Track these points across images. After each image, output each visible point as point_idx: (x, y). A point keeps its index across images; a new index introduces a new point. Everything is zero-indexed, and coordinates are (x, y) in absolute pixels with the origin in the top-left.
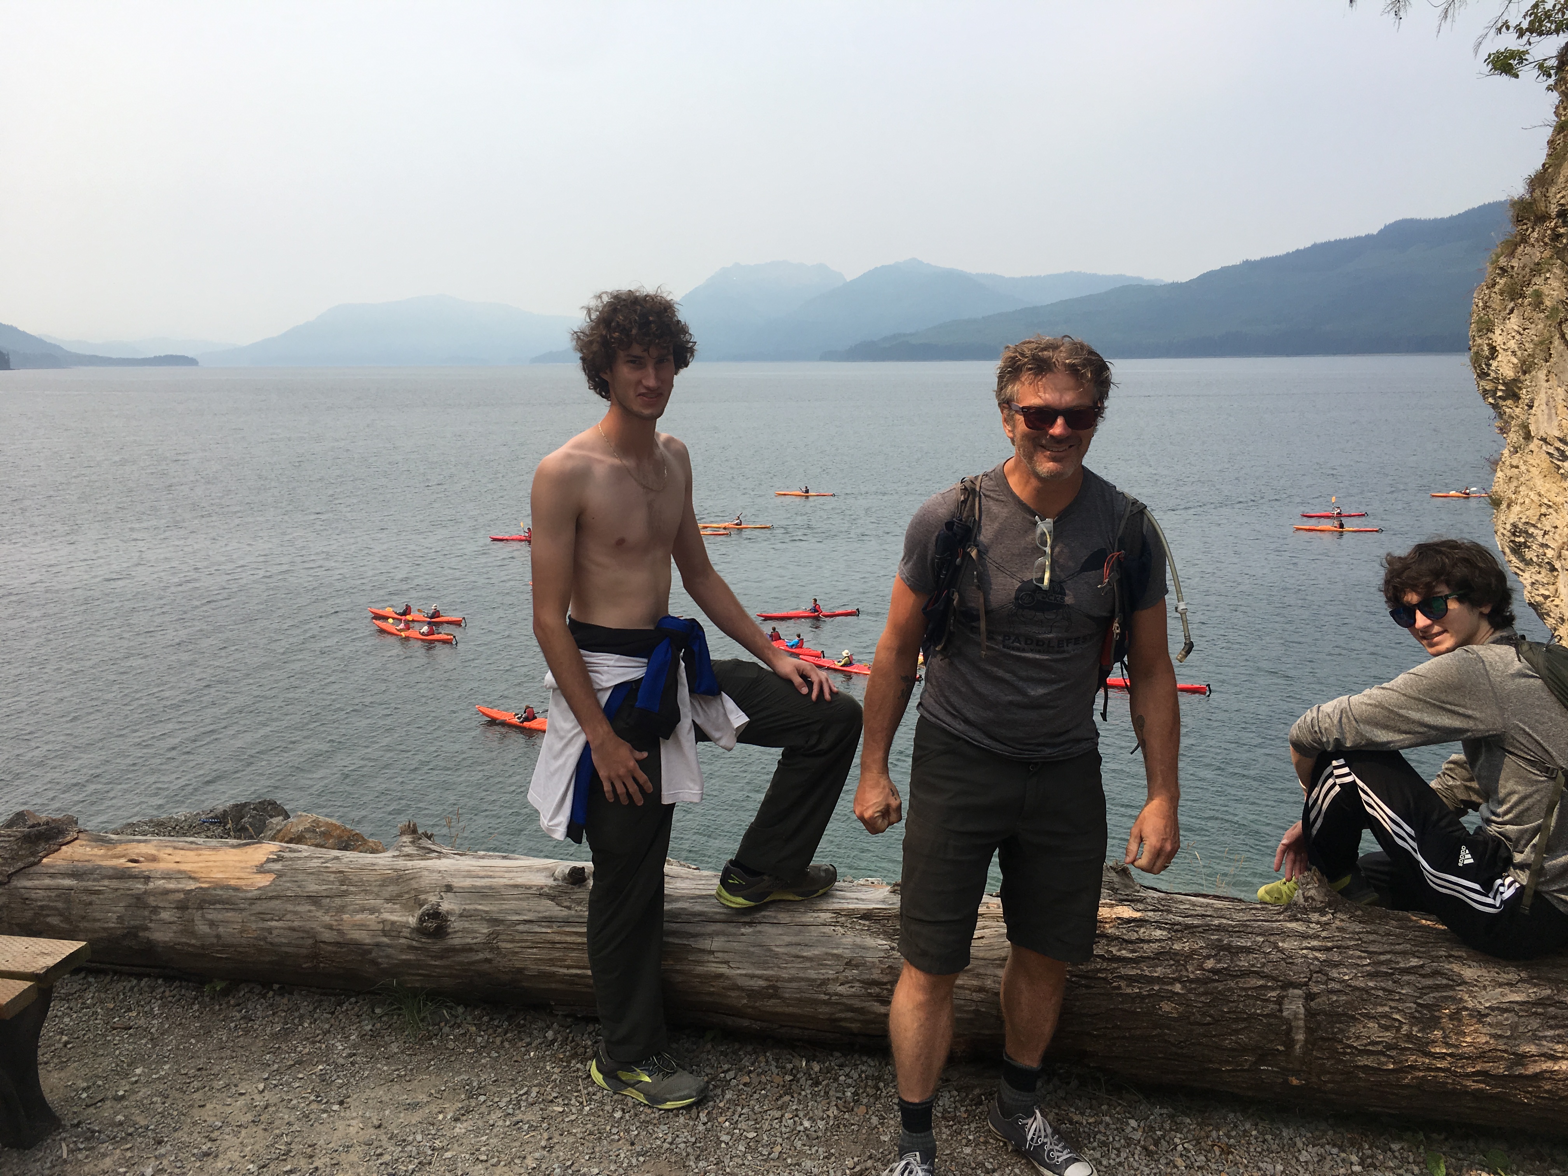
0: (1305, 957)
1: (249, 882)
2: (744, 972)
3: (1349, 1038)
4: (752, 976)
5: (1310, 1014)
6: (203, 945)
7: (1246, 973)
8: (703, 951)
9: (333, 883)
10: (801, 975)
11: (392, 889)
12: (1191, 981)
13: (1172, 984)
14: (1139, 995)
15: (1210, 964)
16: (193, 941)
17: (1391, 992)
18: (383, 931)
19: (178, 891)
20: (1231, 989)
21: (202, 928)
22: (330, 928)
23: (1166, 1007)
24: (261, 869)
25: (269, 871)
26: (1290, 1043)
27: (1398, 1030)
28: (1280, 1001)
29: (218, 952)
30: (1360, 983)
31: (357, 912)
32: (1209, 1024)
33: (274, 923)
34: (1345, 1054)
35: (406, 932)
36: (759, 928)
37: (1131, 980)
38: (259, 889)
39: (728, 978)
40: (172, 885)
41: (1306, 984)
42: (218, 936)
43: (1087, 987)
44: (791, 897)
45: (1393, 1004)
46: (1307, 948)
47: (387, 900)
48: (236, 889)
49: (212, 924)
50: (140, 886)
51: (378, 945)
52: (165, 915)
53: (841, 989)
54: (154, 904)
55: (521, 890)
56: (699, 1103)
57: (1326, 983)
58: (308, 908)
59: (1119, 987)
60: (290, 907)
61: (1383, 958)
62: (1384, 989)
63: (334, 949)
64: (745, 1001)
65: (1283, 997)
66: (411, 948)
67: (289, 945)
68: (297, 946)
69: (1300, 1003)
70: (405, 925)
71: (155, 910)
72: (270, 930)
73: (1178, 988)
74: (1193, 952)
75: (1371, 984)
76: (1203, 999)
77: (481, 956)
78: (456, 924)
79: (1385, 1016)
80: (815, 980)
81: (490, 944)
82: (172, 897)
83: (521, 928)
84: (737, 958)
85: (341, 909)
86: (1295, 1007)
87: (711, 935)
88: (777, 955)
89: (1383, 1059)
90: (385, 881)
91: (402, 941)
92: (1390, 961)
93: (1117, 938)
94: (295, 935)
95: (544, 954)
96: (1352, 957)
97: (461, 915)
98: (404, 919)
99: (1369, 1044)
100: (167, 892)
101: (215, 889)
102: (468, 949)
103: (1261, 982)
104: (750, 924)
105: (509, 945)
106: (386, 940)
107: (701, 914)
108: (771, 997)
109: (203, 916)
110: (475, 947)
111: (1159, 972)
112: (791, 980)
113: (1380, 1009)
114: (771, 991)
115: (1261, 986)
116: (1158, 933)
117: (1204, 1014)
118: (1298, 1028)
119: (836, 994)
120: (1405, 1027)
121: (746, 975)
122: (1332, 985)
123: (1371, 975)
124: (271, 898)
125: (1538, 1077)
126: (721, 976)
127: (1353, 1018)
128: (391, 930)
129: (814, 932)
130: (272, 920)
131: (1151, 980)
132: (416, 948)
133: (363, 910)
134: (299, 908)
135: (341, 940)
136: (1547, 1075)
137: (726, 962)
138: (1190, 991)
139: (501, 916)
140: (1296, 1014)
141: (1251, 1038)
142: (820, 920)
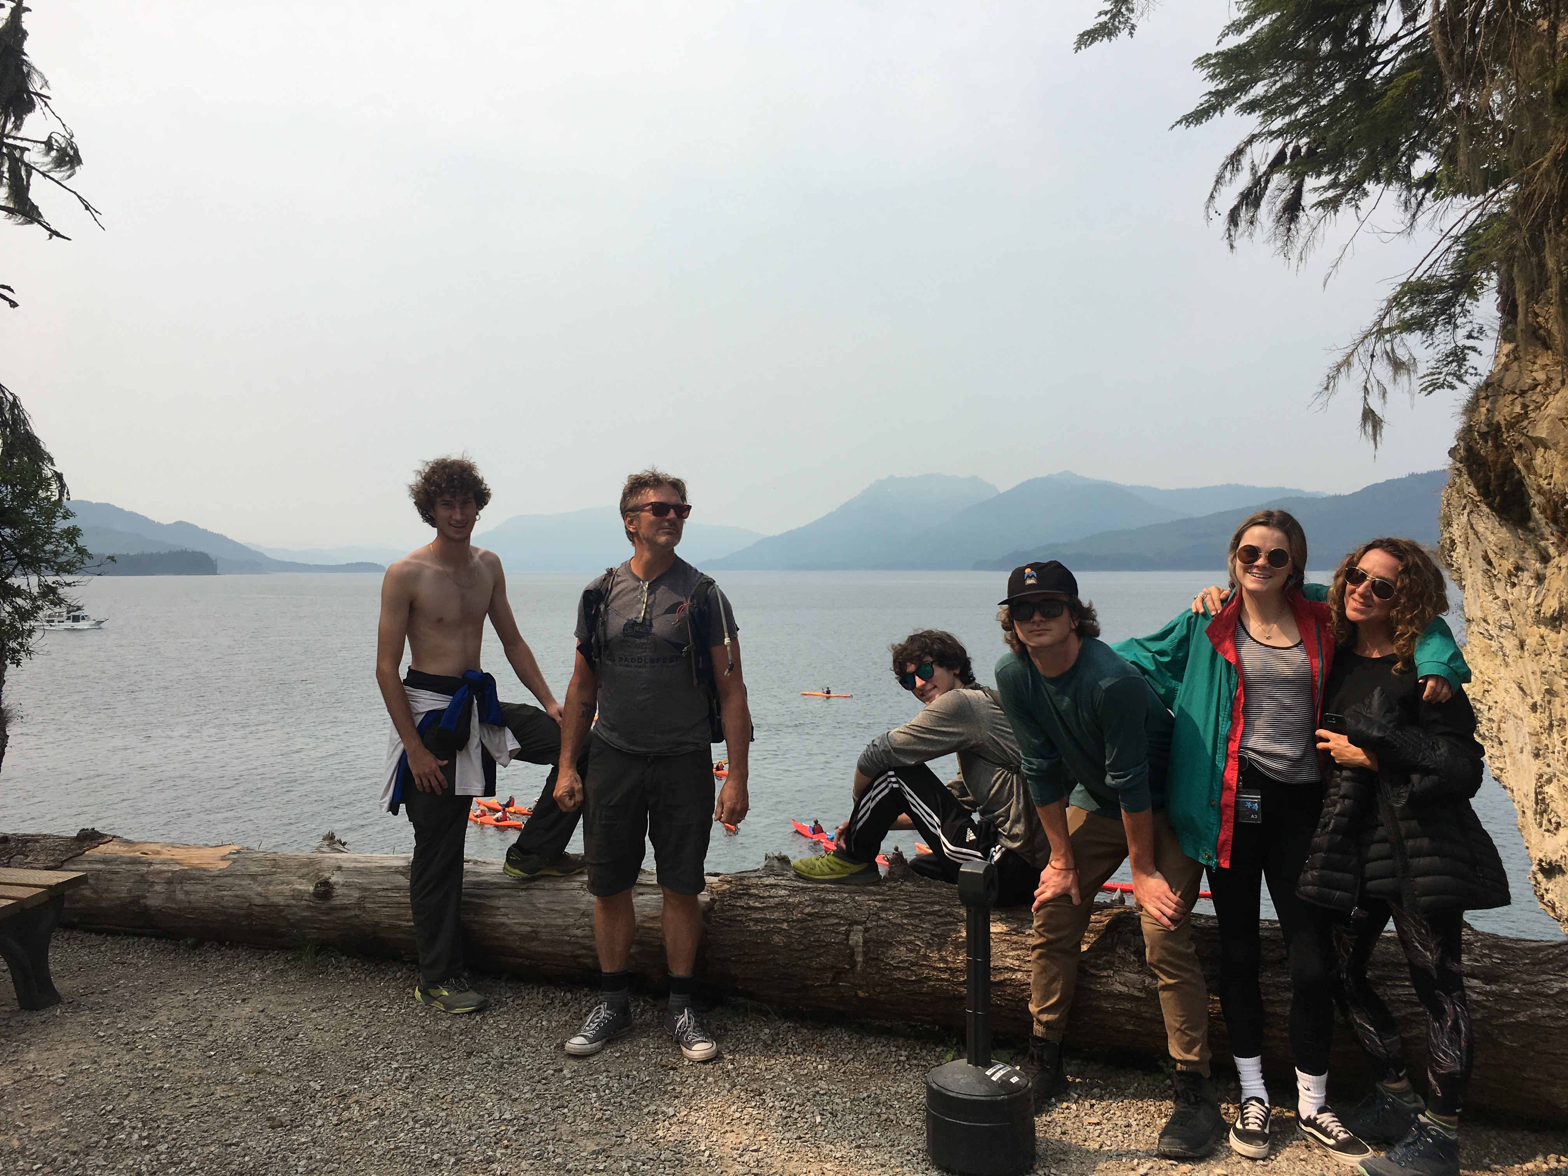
0: (869, 905)
1: (214, 866)
2: (517, 921)
3: (887, 958)
4: (522, 924)
5: (866, 942)
6: (180, 908)
7: (829, 915)
8: (492, 907)
9: (267, 866)
10: (553, 923)
11: (304, 871)
12: (793, 921)
13: (781, 923)
14: (760, 931)
15: (807, 910)
16: (174, 906)
17: (916, 926)
18: (293, 896)
19: (168, 871)
20: (816, 926)
21: (180, 896)
22: (260, 894)
23: (777, 939)
24: (223, 858)
25: (228, 859)
26: (853, 964)
27: (918, 952)
28: (847, 934)
29: (189, 913)
30: (898, 921)
31: (279, 885)
32: (802, 950)
33: (226, 893)
34: (886, 969)
35: (306, 897)
36: (531, 892)
37: (757, 921)
38: (220, 870)
39: (507, 925)
40: (165, 868)
41: (865, 922)
42: (190, 902)
43: (729, 926)
44: (555, 873)
45: (916, 934)
46: (873, 900)
47: (300, 877)
48: (205, 870)
49: (187, 893)
50: (144, 869)
51: (288, 906)
52: (157, 888)
53: (578, 932)
54: (152, 880)
55: (385, 870)
56: (478, 1011)
57: (877, 921)
58: (249, 882)
59: (749, 926)
60: (237, 882)
61: (917, 905)
62: (912, 925)
63: (262, 910)
64: (518, 943)
65: (850, 931)
66: (309, 907)
67: (233, 907)
68: (239, 908)
69: (860, 935)
70: (306, 892)
71: (152, 884)
72: (222, 897)
73: (785, 926)
74: (800, 903)
75: (905, 921)
76: (799, 933)
77: (352, 913)
78: (339, 891)
79: (911, 942)
80: (560, 926)
81: (359, 904)
82: (162, 876)
83: (379, 893)
84: (514, 912)
85: (269, 883)
86: (857, 938)
87: (500, 897)
88: (538, 909)
89: (909, 973)
90: (302, 865)
91: (304, 902)
92: (922, 907)
93: (756, 895)
94: (239, 900)
95: (393, 912)
96: (899, 905)
97: (343, 885)
98: (307, 888)
99: (900, 962)
100: (162, 872)
101: (191, 870)
102: (344, 908)
103: (836, 921)
104: (525, 889)
105: (372, 906)
106: (293, 902)
107: (496, 883)
108: (533, 939)
109: (182, 888)
110: (349, 906)
111: (776, 915)
112: (546, 926)
113: (908, 938)
114: (533, 935)
115: (836, 924)
116: (783, 892)
117: (800, 943)
118: (858, 952)
119: (575, 936)
120: (923, 950)
121: (518, 923)
122: (882, 922)
123: (906, 916)
124: (226, 876)
125: (1002, 983)
126: (503, 924)
127: (891, 943)
128: (298, 895)
129: (565, 894)
130: (225, 890)
131: (770, 921)
132: (312, 907)
133: (283, 883)
134: (243, 883)
135: (266, 903)
136: (1009, 982)
137: (507, 915)
138: (792, 927)
139: (369, 886)
140: (857, 942)
141: (828, 960)
142: (571, 887)
